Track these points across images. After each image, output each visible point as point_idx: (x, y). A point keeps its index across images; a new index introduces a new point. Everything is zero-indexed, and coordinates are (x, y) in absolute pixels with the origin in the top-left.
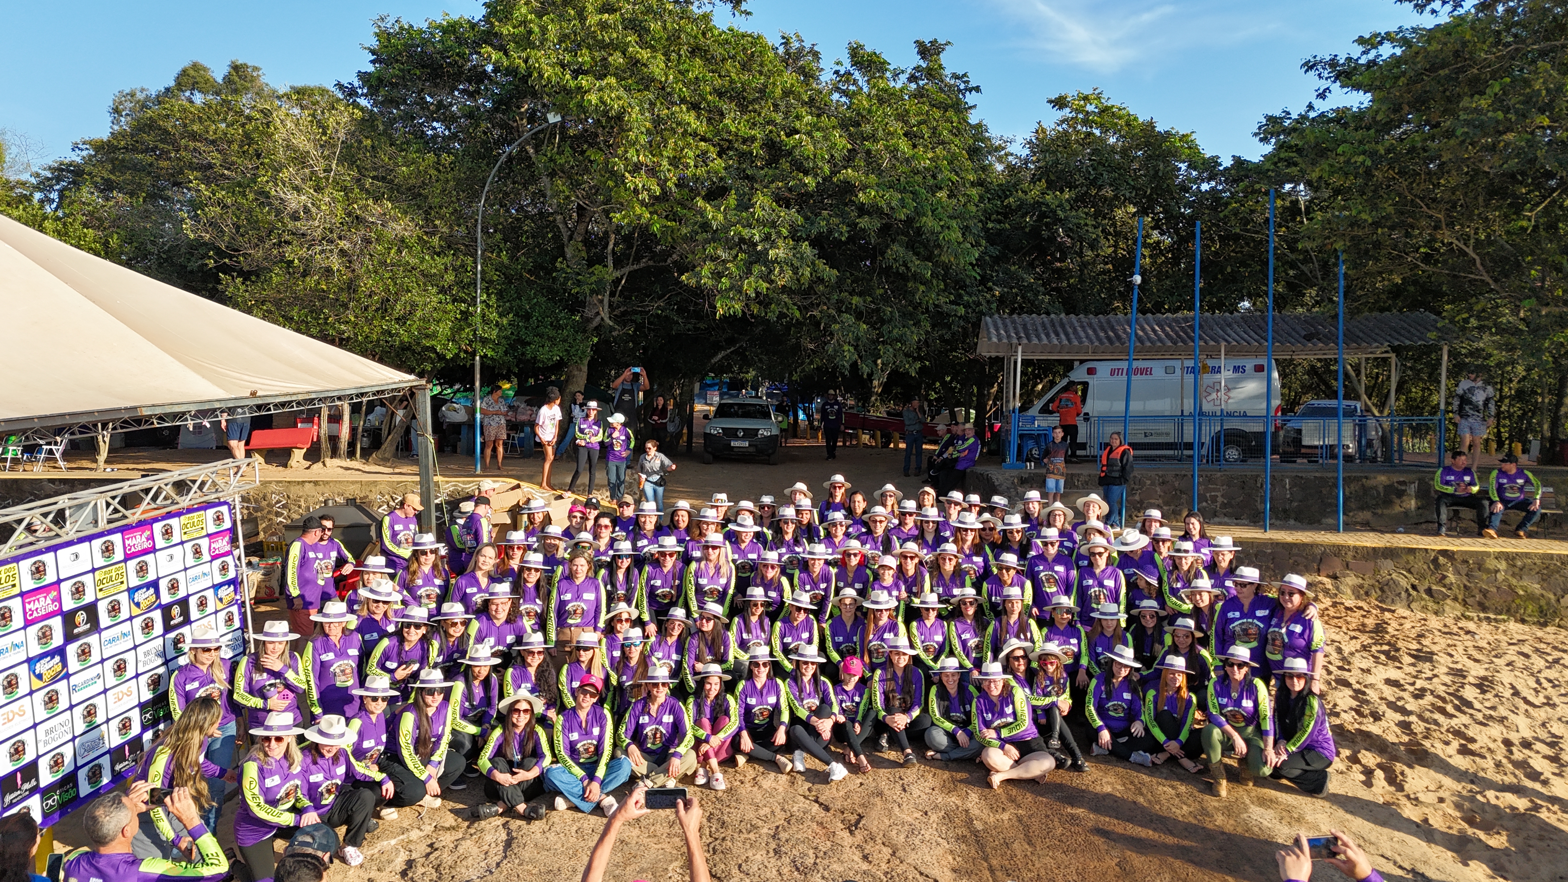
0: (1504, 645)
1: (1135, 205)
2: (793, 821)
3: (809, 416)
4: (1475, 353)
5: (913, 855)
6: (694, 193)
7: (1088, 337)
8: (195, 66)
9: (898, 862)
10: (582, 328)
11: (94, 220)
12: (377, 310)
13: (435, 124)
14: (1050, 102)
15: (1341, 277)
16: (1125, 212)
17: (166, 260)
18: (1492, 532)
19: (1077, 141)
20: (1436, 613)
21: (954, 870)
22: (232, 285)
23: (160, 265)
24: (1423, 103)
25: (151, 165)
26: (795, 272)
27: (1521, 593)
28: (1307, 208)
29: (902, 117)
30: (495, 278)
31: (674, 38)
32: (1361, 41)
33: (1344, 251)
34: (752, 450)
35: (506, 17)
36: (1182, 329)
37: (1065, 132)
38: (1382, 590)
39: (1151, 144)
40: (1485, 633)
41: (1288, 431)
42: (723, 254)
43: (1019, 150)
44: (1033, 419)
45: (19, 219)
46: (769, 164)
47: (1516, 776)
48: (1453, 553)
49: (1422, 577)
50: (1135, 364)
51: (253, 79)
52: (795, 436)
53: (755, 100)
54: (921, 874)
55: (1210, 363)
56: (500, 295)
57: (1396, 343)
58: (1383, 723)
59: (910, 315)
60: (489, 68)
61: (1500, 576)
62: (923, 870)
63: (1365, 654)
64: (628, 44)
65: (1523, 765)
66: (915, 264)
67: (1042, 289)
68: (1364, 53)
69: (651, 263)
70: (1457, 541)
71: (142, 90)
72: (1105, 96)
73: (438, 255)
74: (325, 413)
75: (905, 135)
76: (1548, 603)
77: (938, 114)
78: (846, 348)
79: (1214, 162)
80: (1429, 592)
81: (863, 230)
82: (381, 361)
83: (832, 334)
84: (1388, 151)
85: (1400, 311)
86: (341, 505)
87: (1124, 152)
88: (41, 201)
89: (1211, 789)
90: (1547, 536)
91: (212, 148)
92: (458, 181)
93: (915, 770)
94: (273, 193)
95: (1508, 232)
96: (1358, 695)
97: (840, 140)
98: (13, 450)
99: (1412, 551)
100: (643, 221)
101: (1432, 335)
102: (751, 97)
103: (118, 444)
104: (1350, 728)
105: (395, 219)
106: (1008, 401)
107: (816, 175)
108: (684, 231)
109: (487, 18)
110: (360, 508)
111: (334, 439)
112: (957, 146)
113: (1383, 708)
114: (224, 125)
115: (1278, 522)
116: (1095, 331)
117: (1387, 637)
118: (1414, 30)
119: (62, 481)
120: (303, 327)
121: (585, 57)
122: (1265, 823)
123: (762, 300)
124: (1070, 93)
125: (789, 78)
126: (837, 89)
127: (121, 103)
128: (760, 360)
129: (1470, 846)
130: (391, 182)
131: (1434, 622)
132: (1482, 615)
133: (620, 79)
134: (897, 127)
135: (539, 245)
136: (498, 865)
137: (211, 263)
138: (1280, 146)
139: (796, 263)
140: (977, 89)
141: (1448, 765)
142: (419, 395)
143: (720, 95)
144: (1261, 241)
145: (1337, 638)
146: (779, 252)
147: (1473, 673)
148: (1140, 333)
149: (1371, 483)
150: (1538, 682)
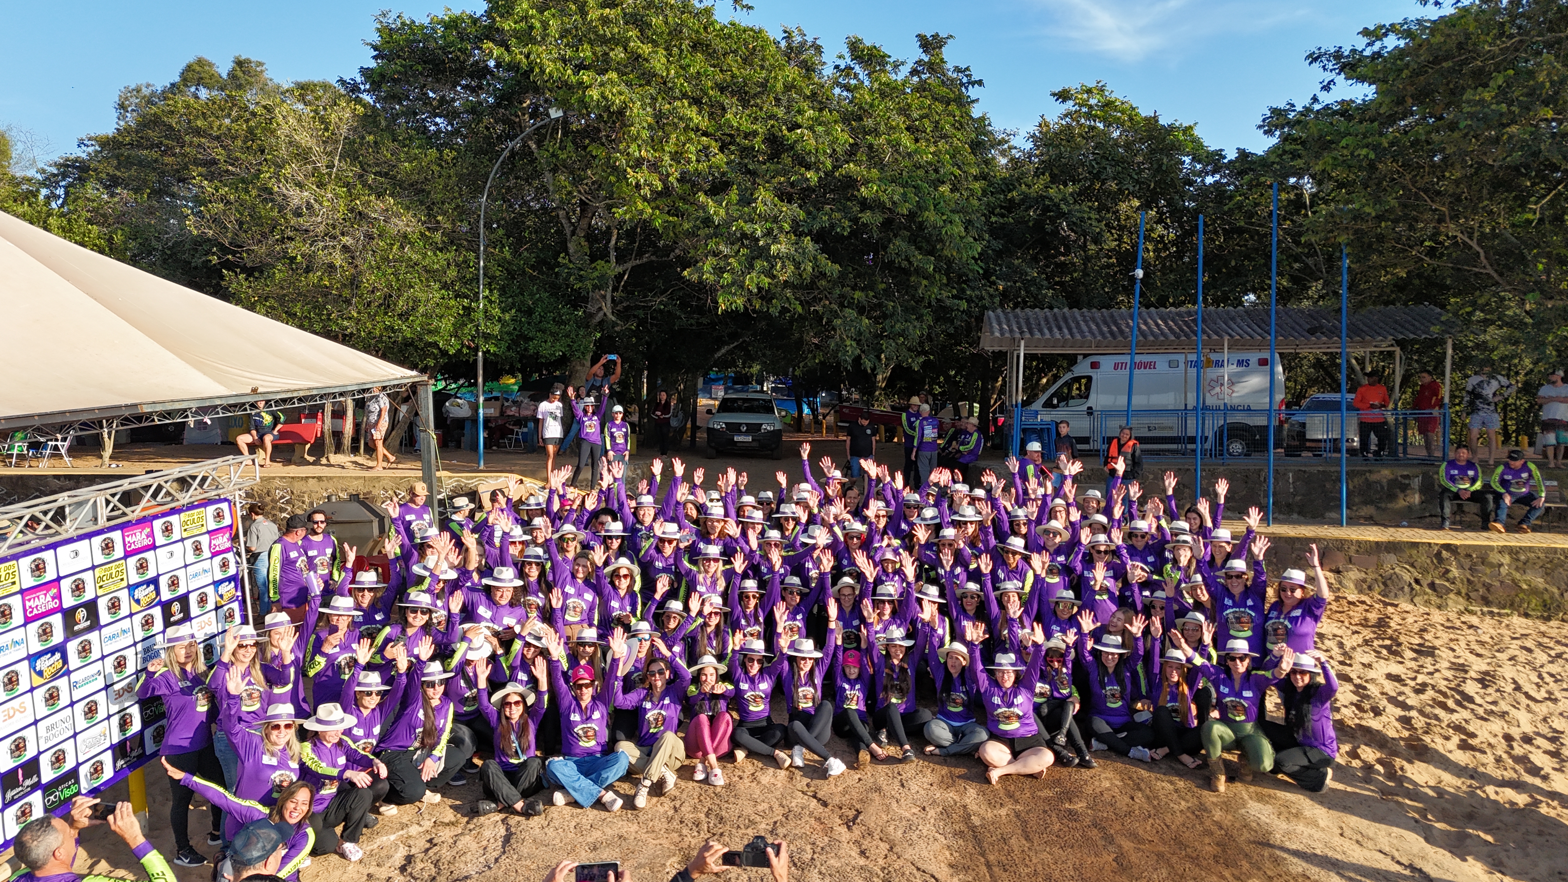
0: (1507, 639)
1: (1139, 198)
2: (791, 816)
3: (814, 410)
4: (1481, 346)
5: (910, 850)
6: (695, 188)
7: (1091, 331)
8: (200, 62)
9: (895, 857)
10: (584, 323)
11: (98, 217)
12: (381, 305)
13: (438, 120)
14: (1054, 95)
15: (1345, 271)
16: (1128, 206)
17: (170, 256)
18: (1499, 526)
19: (1081, 135)
20: (1439, 607)
21: (951, 866)
22: (236, 281)
23: (165, 261)
24: (1427, 96)
25: (156, 161)
26: (798, 267)
27: (1525, 587)
28: (1312, 202)
29: (904, 111)
30: (498, 273)
31: (676, 32)
32: (1366, 32)
33: (1347, 245)
34: (755, 444)
35: (507, 12)
36: (1186, 323)
37: (1069, 126)
38: (1385, 584)
39: (1155, 138)
40: (1488, 627)
41: (1292, 425)
42: (725, 249)
43: (1022, 143)
44: (1036, 413)
45: (23, 216)
46: (771, 158)
47: (1516, 771)
48: (1456, 547)
49: (1425, 571)
50: (1138, 359)
51: (257, 74)
52: (799, 430)
53: (756, 95)
54: (918, 869)
55: (1214, 357)
56: (503, 291)
57: (1401, 337)
58: (1384, 718)
59: (913, 309)
60: (492, 63)
61: (1504, 570)
62: (919, 865)
63: (1367, 649)
64: (629, 39)
65: (1523, 760)
66: (918, 258)
67: (1045, 283)
68: (1368, 45)
69: (653, 258)
70: (1461, 535)
71: (148, 86)
72: (1108, 88)
73: (441, 250)
74: (328, 409)
75: (908, 129)
76: (1552, 598)
77: (940, 107)
78: (848, 343)
79: (1219, 154)
80: (1432, 586)
81: (865, 225)
82: (384, 357)
83: (834, 329)
84: (1392, 144)
85: (1405, 304)
86: (345, 501)
87: (1128, 146)
88: (47, 197)
89: (1209, 784)
90: (1550, 529)
91: (216, 143)
92: (461, 177)
93: (913, 765)
94: (276, 189)
95: (1513, 225)
96: (1359, 689)
97: (843, 136)
98: (19, 447)
99: (1415, 545)
100: (645, 216)
101: (1435, 329)
102: (752, 92)
103: (123, 440)
104: (1350, 723)
105: (398, 215)
106: (1011, 396)
107: (818, 170)
108: (686, 226)
109: (488, 13)
110: (363, 504)
111: (337, 435)
112: (959, 140)
113: (1384, 703)
114: (227, 121)
115: (1281, 517)
116: (1097, 325)
117: (1390, 631)
118: (1419, 22)
119: (67, 477)
120: (306, 323)
121: (586, 52)
122: (1263, 818)
123: (765, 295)
124: (1073, 85)
125: (792, 72)
126: (838, 84)
127: (127, 99)
128: (764, 355)
129: (1468, 841)
130: (394, 178)
131: (1437, 617)
132: (1485, 609)
133: (621, 74)
134: (899, 120)
135: (542, 241)
136: (497, 860)
137: (215, 260)
138: (1285, 139)
139: (798, 258)
140: (980, 83)
141: (1448, 760)
142: (421, 390)
143: (722, 90)
144: (1265, 235)
145: (1339, 632)
146: (780, 247)
147: (1475, 667)
148: (1144, 327)
149: (1374, 477)
150: (1540, 676)
